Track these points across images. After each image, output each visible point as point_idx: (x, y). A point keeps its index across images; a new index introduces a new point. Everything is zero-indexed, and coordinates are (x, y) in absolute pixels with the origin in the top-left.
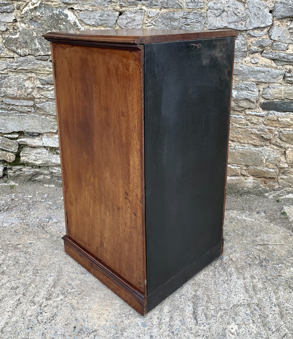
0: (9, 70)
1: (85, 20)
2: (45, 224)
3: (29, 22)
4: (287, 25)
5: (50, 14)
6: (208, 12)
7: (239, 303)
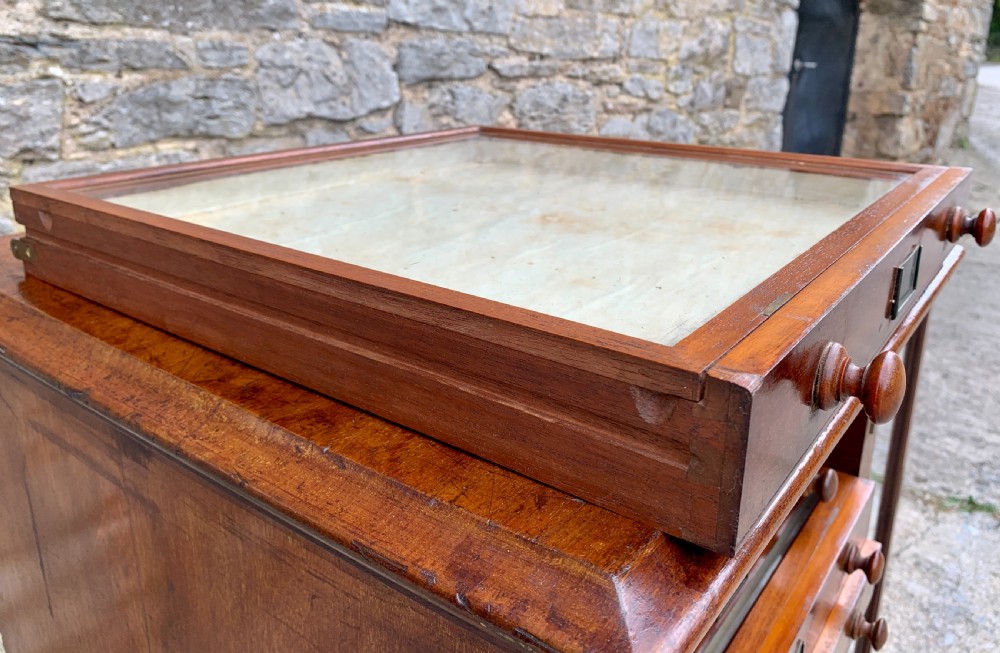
4: (424, 98)
6: (259, 76)
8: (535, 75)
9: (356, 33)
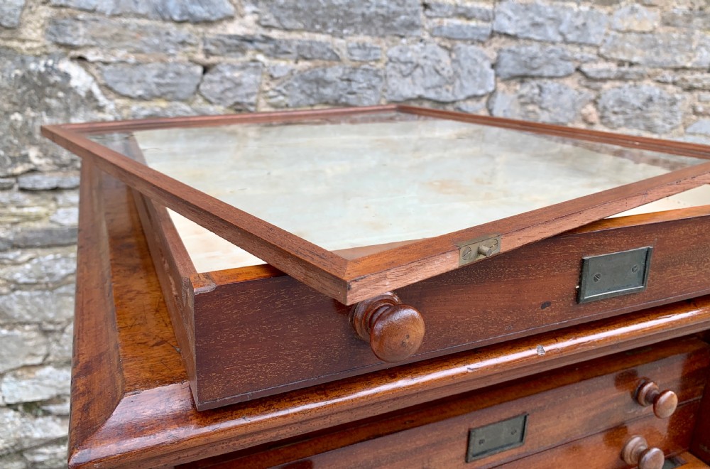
1: (118, 85)
4: (515, 90)
5: (18, 72)
6: (388, 68)
8: (622, 78)
9: (465, 40)
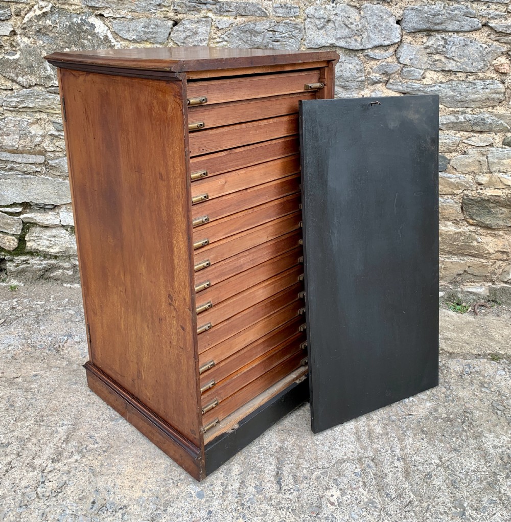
0: (5, 108)
1: (122, 32)
2: (61, 345)
3: (35, 35)
4: (422, 42)
5: (67, 23)
6: (307, 22)
7: (345, 457)
